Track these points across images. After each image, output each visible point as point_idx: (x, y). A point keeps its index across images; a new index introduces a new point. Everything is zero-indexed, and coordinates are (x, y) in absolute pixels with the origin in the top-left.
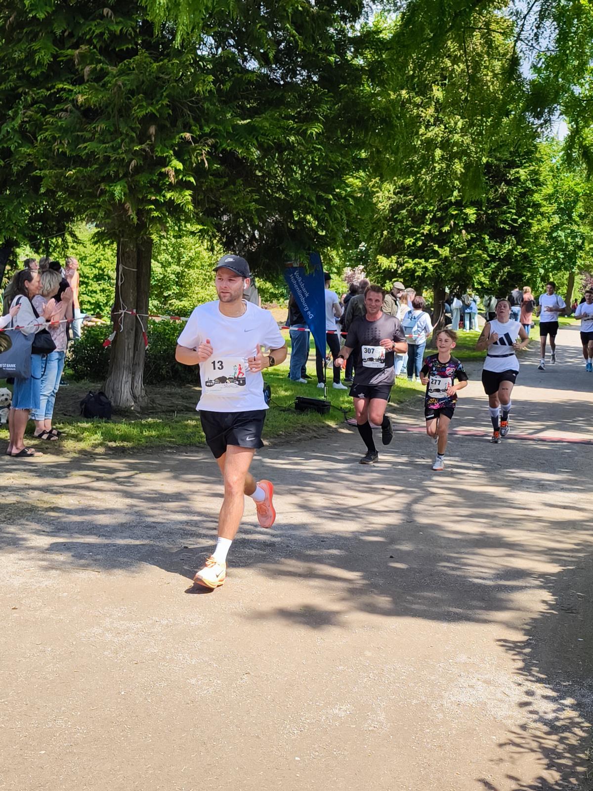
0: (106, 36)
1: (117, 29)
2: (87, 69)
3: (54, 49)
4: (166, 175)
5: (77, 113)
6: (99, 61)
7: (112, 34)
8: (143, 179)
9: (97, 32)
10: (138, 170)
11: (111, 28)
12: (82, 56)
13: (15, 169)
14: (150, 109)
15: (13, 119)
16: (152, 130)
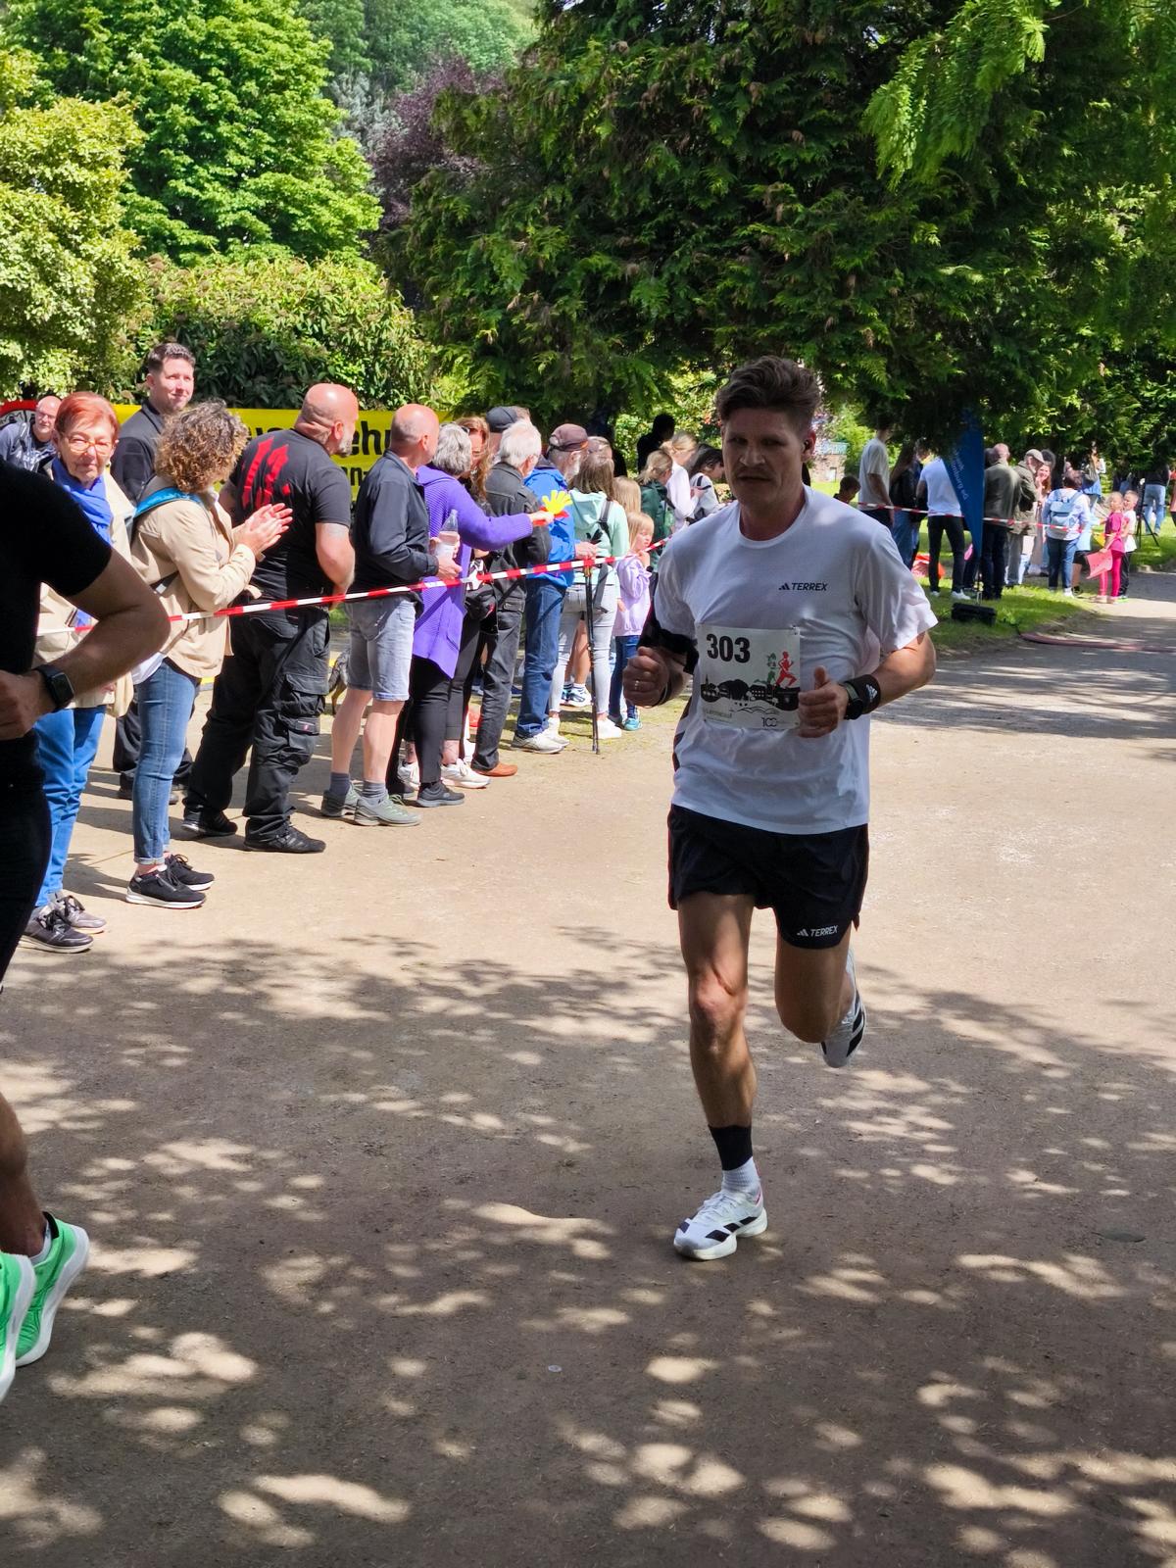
0: (794, 165)
1: (807, 157)
2: (780, 209)
3: (732, 177)
4: (865, 337)
5: (757, 256)
6: (793, 201)
7: (802, 162)
8: (836, 340)
9: (784, 159)
10: (832, 328)
11: (802, 156)
12: (774, 195)
13: (678, 318)
14: (858, 261)
15: (678, 261)
16: (852, 281)
